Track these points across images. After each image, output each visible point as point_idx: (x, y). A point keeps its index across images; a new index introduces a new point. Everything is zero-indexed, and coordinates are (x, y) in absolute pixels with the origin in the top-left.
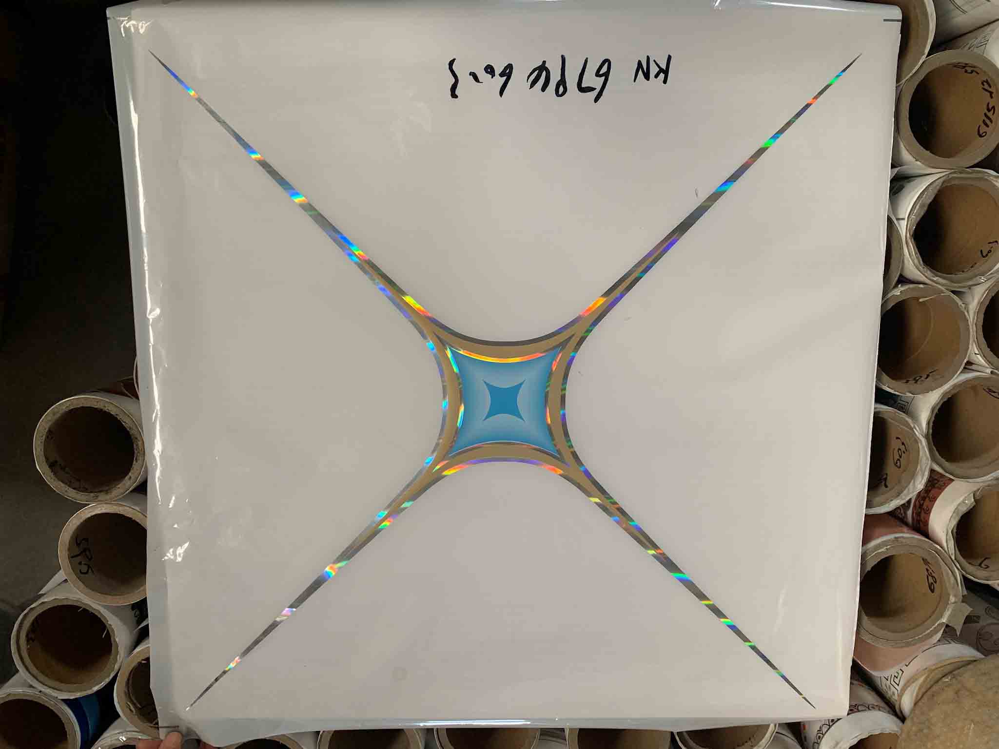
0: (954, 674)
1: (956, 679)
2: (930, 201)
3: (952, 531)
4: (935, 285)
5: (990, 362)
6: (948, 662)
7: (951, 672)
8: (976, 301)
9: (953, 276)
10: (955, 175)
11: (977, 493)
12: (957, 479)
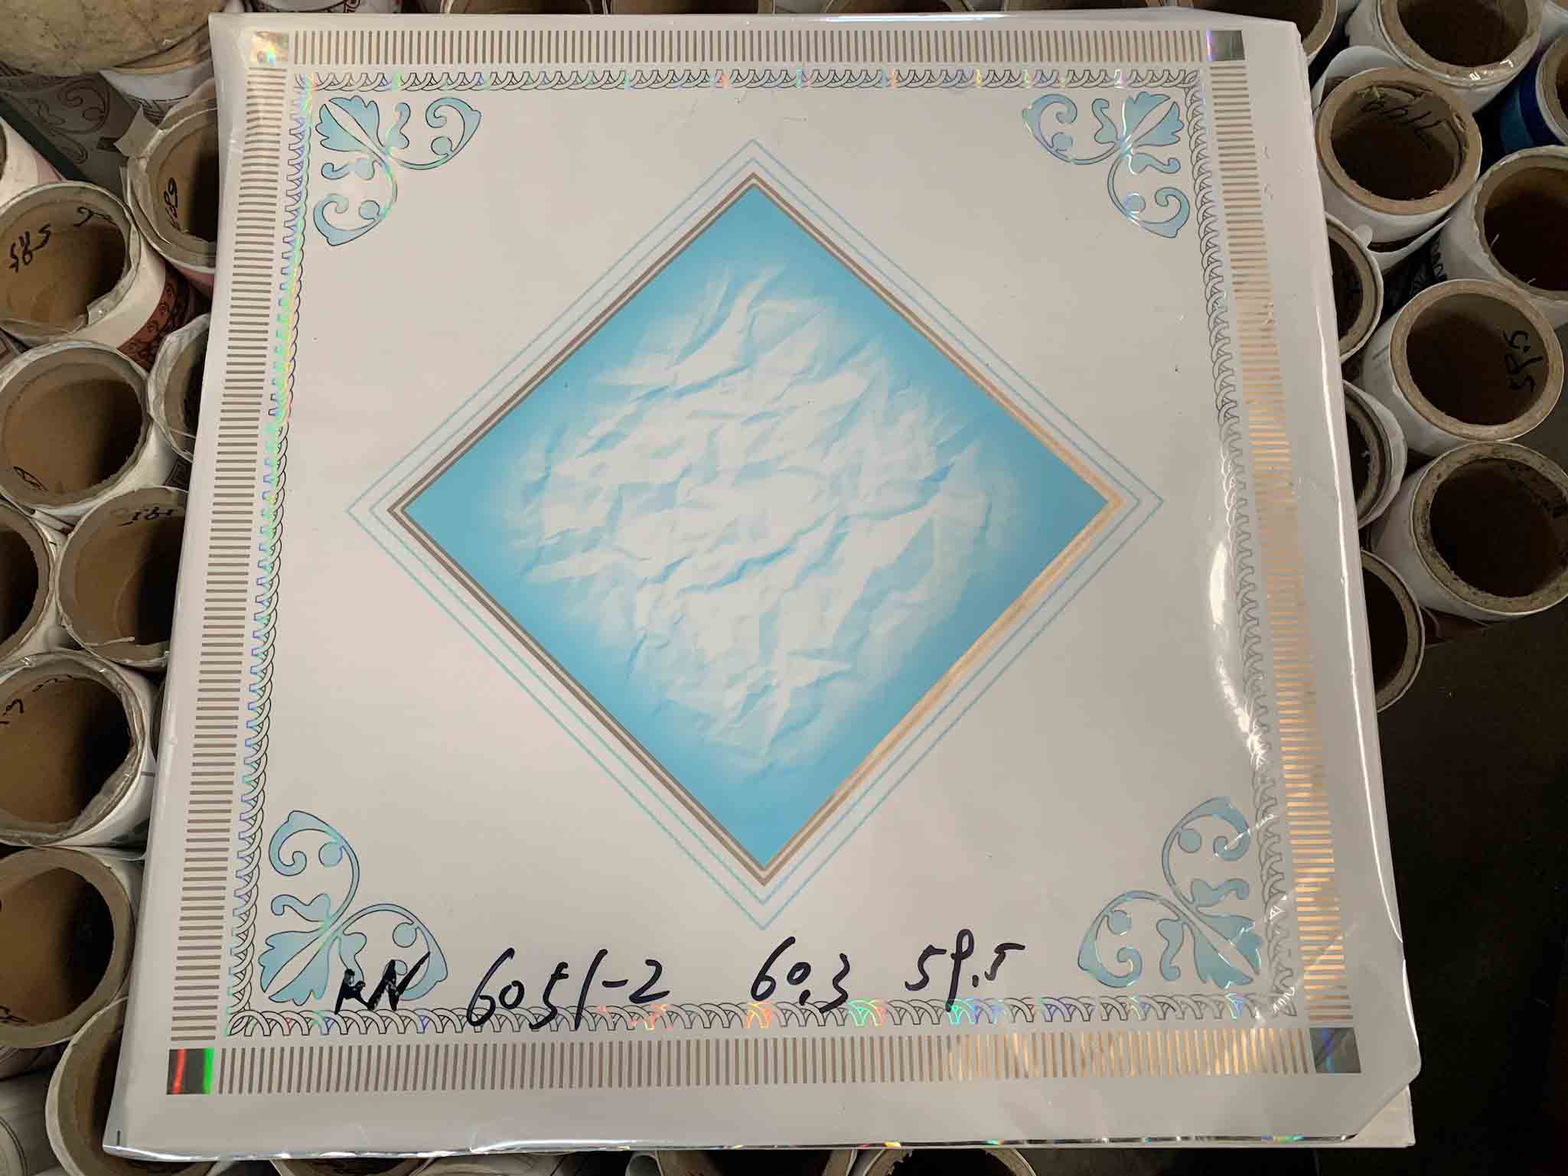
0: (156, 48)
1: (154, 40)
2: (97, 798)
3: (129, 270)
4: (105, 661)
5: (33, 527)
6: (163, 69)
7: (161, 52)
8: (42, 628)
9: (73, 675)
10: (48, 836)
11: (82, 323)
12: (109, 350)
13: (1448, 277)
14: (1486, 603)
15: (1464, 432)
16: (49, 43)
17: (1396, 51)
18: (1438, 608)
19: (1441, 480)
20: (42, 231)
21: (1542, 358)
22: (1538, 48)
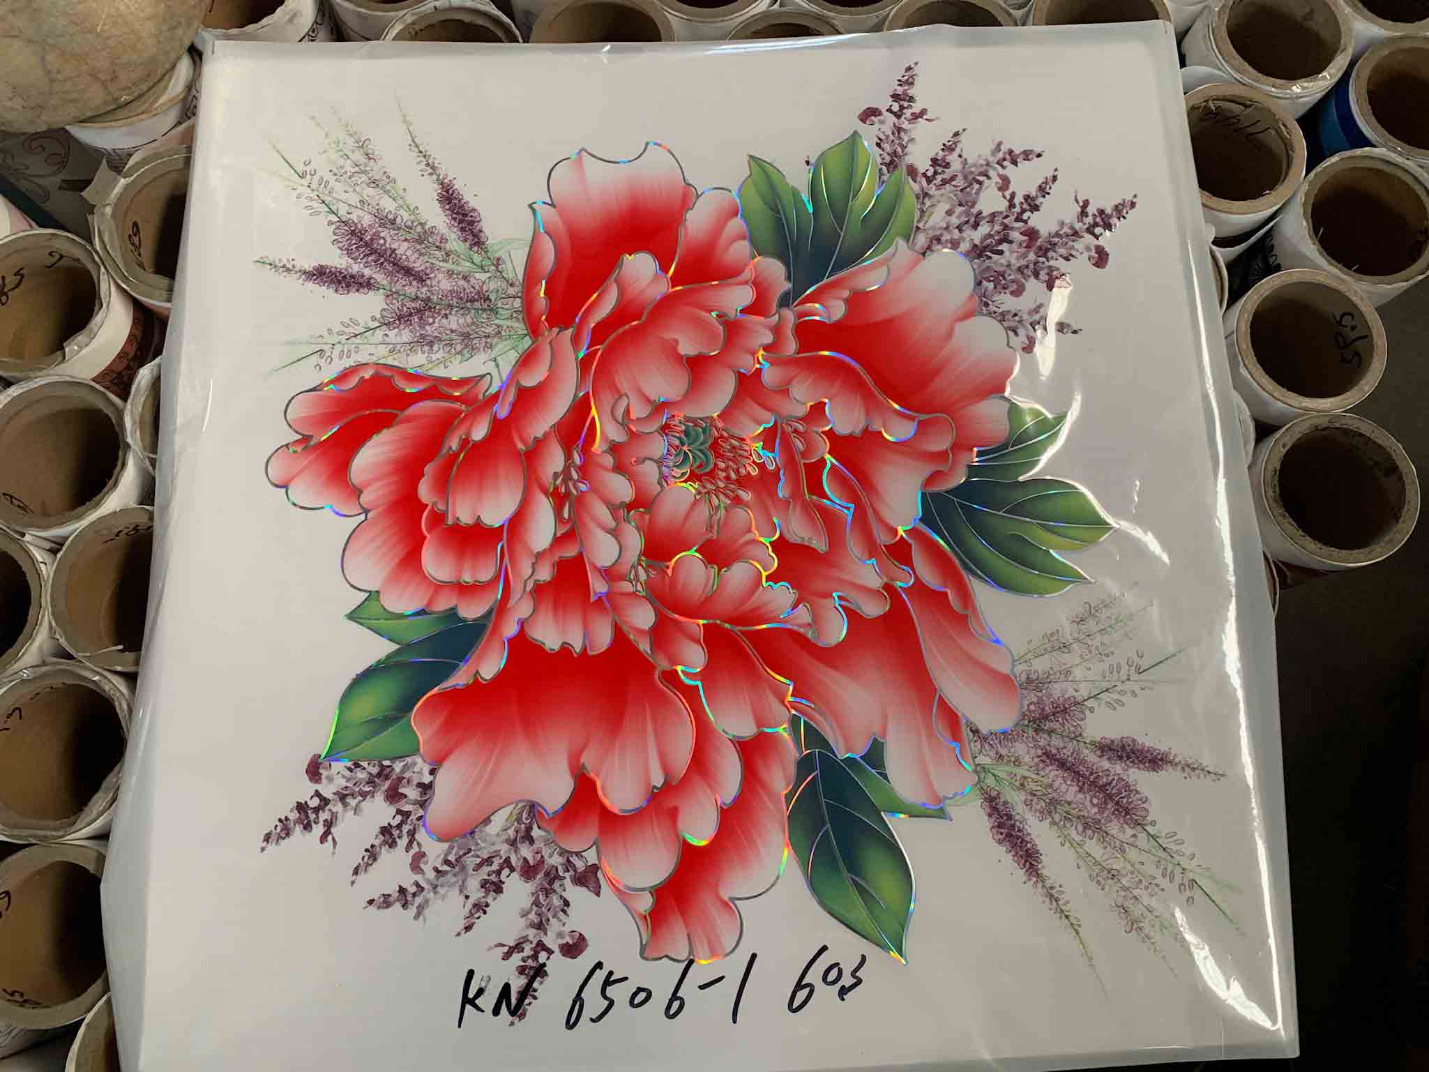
0: (115, 103)
1: (113, 97)
2: (97, 796)
3: (101, 306)
4: (95, 669)
5: (24, 549)
6: (121, 122)
7: (120, 107)
8: (37, 643)
9: (66, 682)
10: (54, 833)
11: (60, 359)
12: (86, 382)
13: (1282, 266)
14: (1330, 555)
15: (1304, 404)
16: (18, 103)
17: (1228, 68)
18: (1289, 560)
19: (1287, 449)
20: (15, 275)
21: (1367, 337)
22: (1351, 60)
